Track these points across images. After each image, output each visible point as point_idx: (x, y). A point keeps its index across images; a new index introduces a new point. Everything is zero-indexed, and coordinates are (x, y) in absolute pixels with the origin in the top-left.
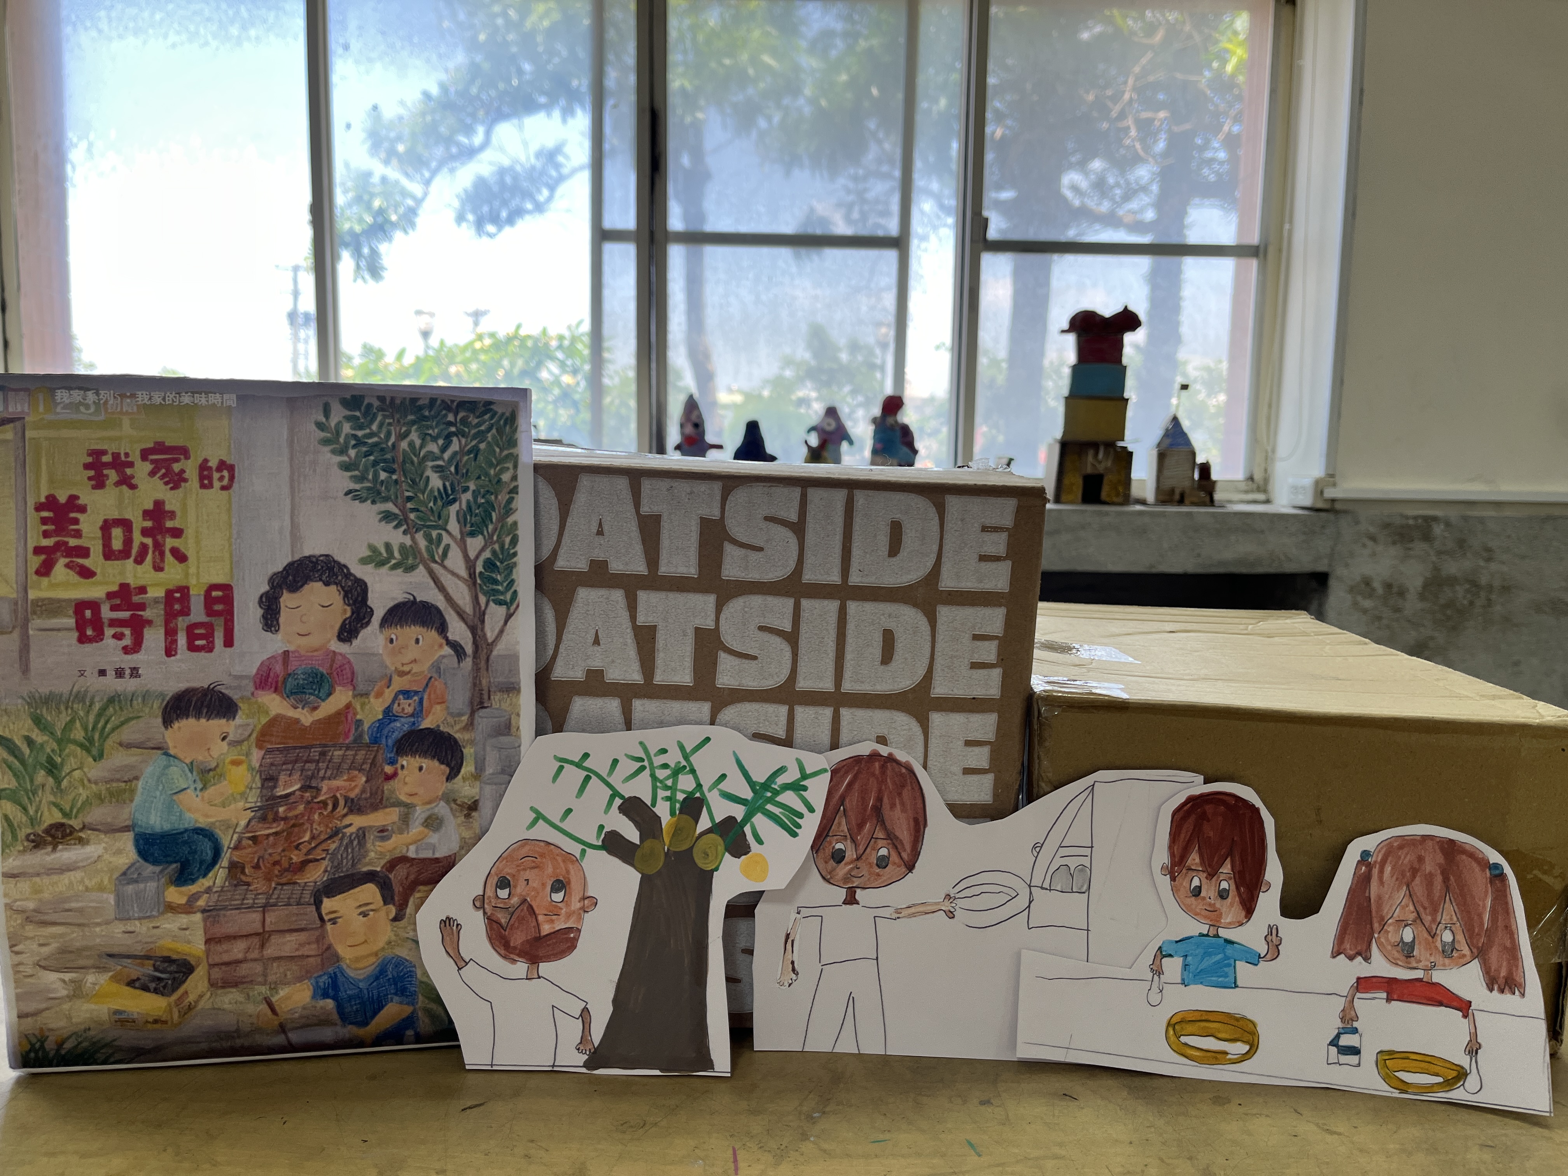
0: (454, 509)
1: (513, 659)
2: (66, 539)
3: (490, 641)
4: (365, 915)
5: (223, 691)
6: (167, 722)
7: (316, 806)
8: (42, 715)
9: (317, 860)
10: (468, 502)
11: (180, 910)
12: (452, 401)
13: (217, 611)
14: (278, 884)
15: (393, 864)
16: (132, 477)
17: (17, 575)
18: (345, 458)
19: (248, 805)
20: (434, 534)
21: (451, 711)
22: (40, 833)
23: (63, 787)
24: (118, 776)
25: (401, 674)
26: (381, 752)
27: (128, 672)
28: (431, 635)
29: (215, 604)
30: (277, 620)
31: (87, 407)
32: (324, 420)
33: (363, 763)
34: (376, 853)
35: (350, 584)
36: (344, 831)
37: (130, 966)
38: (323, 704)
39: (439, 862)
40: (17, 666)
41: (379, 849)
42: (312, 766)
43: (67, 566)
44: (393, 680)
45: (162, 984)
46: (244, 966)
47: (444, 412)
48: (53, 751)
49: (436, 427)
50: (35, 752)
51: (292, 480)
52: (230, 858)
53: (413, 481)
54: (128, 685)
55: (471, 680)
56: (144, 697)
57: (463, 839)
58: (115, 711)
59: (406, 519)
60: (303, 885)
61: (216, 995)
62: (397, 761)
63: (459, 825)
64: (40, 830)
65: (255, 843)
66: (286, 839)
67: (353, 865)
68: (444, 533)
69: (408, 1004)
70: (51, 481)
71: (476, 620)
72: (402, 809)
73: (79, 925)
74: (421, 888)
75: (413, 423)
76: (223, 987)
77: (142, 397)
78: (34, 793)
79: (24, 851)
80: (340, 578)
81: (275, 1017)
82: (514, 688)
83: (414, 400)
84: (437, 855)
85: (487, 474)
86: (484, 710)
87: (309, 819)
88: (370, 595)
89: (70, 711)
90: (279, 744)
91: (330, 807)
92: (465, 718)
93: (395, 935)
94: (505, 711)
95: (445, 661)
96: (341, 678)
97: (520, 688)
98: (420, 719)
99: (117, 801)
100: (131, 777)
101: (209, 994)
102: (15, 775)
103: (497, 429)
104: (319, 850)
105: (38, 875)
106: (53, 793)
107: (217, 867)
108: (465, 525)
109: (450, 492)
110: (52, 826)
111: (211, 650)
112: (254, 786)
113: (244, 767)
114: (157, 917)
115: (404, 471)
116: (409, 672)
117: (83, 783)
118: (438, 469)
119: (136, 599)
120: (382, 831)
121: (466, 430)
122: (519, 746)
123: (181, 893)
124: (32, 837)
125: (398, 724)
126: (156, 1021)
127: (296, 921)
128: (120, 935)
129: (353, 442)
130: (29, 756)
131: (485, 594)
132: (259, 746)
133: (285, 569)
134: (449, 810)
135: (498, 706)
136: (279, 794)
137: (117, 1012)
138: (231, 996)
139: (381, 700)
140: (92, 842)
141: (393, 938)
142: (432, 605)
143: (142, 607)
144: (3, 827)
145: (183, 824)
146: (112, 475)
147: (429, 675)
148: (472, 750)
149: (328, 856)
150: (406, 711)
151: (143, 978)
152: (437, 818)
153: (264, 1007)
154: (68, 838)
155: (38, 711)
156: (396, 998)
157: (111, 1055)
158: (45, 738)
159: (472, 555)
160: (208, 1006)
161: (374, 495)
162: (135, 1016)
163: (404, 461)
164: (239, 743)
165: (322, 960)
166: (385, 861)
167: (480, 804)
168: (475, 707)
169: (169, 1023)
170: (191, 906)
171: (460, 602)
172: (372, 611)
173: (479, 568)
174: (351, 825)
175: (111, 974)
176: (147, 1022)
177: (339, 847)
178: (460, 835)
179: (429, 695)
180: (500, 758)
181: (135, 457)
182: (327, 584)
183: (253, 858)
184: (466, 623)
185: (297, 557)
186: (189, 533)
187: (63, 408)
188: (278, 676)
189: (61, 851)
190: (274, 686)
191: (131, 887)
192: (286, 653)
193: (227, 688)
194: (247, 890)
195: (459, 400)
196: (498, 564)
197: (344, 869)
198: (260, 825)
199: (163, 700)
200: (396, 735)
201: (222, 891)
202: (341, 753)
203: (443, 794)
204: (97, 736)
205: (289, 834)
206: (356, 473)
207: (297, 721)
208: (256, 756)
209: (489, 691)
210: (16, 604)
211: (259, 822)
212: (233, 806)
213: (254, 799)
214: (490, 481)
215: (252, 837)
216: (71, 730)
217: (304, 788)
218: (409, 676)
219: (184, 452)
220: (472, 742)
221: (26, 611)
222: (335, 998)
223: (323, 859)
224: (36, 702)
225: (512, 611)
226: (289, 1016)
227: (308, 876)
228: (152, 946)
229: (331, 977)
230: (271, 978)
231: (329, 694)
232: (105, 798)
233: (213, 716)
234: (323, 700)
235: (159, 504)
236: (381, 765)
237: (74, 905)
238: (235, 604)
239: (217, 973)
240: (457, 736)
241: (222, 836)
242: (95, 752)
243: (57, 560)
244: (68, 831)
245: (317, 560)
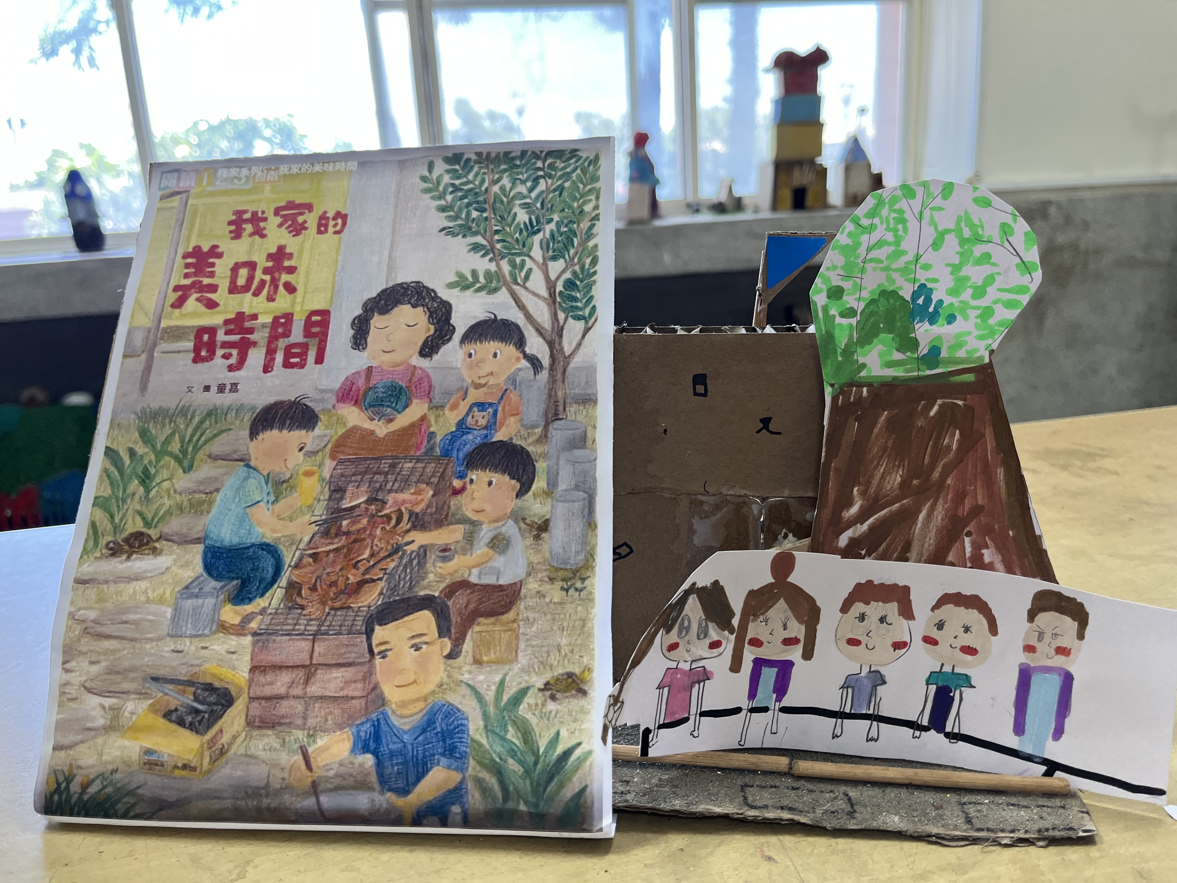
0: (537, 238)
1: (591, 370)
2: (201, 279)
3: (567, 354)
4: (417, 648)
5: (308, 403)
6: (254, 433)
7: (379, 520)
8: (148, 429)
9: (374, 581)
10: (552, 231)
11: (231, 631)
12: (541, 152)
13: (314, 333)
14: (332, 609)
15: (452, 589)
16: (265, 228)
17: (156, 308)
18: (443, 202)
19: (314, 519)
20: (518, 260)
21: (525, 422)
22: (120, 541)
23: (150, 496)
24: (202, 488)
25: (478, 386)
26: (452, 464)
27: (228, 387)
28: (509, 350)
29: (312, 327)
30: (366, 340)
31: (240, 179)
32: (427, 174)
33: (432, 476)
34: (436, 575)
35: (436, 305)
36: (405, 548)
37: (171, 693)
38: (399, 416)
39: (502, 590)
40: (138, 385)
41: (439, 571)
42: (380, 478)
43: (198, 300)
44: (469, 392)
45: (199, 718)
46: (285, 703)
47: (533, 161)
48: (150, 462)
49: (526, 172)
50: (134, 462)
51: (394, 223)
52: (290, 576)
53: (502, 217)
54: (228, 399)
55: (546, 392)
56: (237, 410)
57: (530, 564)
58: (211, 425)
59: (493, 249)
60: (356, 609)
61: (251, 738)
62: (467, 474)
63: (527, 547)
64: (120, 539)
65: (314, 561)
66: (345, 557)
67: (410, 588)
68: (527, 259)
69: (456, 769)
70: (200, 235)
71: (555, 337)
72: (467, 527)
73: (131, 640)
74: (482, 620)
75: (505, 171)
76: (260, 728)
77: (284, 169)
78: (124, 501)
79: (100, 558)
80: (427, 300)
81: (309, 774)
82: (591, 400)
83: (507, 154)
84: (501, 582)
85: (570, 207)
86: (559, 422)
87: (370, 534)
88: (453, 314)
89: (173, 424)
90: (351, 455)
91: (393, 522)
92: (539, 431)
93: (449, 677)
94: (582, 423)
95: (520, 373)
96: (418, 391)
97: (596, 399)
98: (493, 431)
99: (196, 512)
100: (212, 489)
101: (244, 734)
102: (112, 484)
103: (581, 170)
104: (376, 570)
105: (107, 582)
106: (140, 501)
107: (276, 586)
108: (548, 251)
109: (535, 224)
110: (132, 534)
111: (301, 365)
112: (322, 498)
113: (316, 477)
114: (208, 636)
115: (494, 210)
116: (485, 385)
117: (169, 493)
118: (526, 206)
119: (247, 324)
120: (444, 550)
121: (553, 173)
122: (595, 460)
123: (237, 612)
124: (112, 545)
125: (470, 437)
126: (185, 767)
127: (344, 653)
128: (167, 655)
129: (451, 189)
130: (129, 466)
131: (564, 310)
132: (333, 457)
133: (378, 295)
134: (517, 530)
135: (573, 418)
136: (344, 507)
137: (148, 752)
138: (266, 740)
139: (455, 412)
140: (164, 552)
141: (446, 680)
142: (512, 322)
143: (251, 331)
144: (88, 534)
145: (251, 538)
146: (249, 228)
147: (505, 387)
148: (545, 465)
149: (386, 576)
150: (479, 424)
151: (181, 709)
152: (504, 539)
153: (298, 758)
154: (144, 548)
155: (146, 425)
156: (444, 761)
157: (133, 806)
158: (147, 450)
159: (553, 277)
160: (239, 753)
161: (466, 230)
162: (165, 758)
163: (495, 201)
164: (315, 453)
165: (367, 701)
166: (444, 585)
167: (551, 524)
168: (550, 420)
169: (198, 770)
170: (243, 628)
171: (539, 320)
172: (454, 328)
173: (560, 287)
174: (413, 541)
175: (151, 701)
176: (176, 767)
177: (398, 566)
178: (528, 559)
179: (504, 407)
180: (574, 473)
181: (270, 214)
182: (414, 306)
183: (311, 578)
184: (544, 338)
185: (390, 285)
186: (302, 271)
187: (221, 182)
188: (359, 390)
189: (135, 560)
190: (354, 399)
191: (190, 601)
192: (370, 369)
193: (311, 401)
194: (300, 614)
195: (547, 150)
196: (578, 283)
197: (401, 592)
198: (323, 540)
199: (253, 413)
200: (468, 448)
201: (276, 613)
202: (410, 465)
203: (512, 511)
204: (190, 449)
205: (350, 550)
206: (452, 213)
207: (372, 432)
208: (329, 465)
209: (565, 403)
210: (149, 332)
211: (322, 537)
212: (299, 520)
213: (320, 511)
214: (573, 212)
215: (314, 553)
216: (170, 443)
217: (370, 501)
218: (485, 389)
219: (309, 207)
220: (545, 456)
221: (156, 337)
222: (375, 753)
223: (380, 579)
224: (146, 416)
225: (590, 324)
226: (324, 774)
227: (362, 599)
228: (196, 669)
229: (373, 725)
230: (312, 722)
231: (406, 406)
232: (185, 508)
233: (295, 427)
234: (399, 413)
235: (281, 249)
236: (450, 479)
237: (132, 617)
238: (331, 326)
239: (256, 709)
240: (530, 449)
241: (285, 553)
242: (186, 463)
243: (191, 295)
244: (145, 540)
245: (408, 286)
